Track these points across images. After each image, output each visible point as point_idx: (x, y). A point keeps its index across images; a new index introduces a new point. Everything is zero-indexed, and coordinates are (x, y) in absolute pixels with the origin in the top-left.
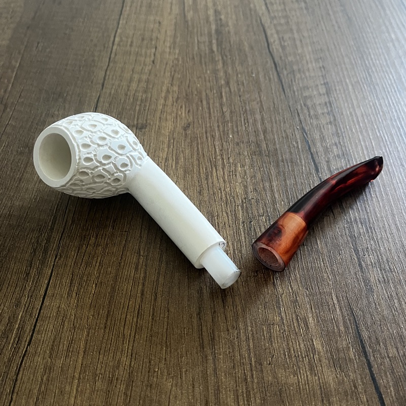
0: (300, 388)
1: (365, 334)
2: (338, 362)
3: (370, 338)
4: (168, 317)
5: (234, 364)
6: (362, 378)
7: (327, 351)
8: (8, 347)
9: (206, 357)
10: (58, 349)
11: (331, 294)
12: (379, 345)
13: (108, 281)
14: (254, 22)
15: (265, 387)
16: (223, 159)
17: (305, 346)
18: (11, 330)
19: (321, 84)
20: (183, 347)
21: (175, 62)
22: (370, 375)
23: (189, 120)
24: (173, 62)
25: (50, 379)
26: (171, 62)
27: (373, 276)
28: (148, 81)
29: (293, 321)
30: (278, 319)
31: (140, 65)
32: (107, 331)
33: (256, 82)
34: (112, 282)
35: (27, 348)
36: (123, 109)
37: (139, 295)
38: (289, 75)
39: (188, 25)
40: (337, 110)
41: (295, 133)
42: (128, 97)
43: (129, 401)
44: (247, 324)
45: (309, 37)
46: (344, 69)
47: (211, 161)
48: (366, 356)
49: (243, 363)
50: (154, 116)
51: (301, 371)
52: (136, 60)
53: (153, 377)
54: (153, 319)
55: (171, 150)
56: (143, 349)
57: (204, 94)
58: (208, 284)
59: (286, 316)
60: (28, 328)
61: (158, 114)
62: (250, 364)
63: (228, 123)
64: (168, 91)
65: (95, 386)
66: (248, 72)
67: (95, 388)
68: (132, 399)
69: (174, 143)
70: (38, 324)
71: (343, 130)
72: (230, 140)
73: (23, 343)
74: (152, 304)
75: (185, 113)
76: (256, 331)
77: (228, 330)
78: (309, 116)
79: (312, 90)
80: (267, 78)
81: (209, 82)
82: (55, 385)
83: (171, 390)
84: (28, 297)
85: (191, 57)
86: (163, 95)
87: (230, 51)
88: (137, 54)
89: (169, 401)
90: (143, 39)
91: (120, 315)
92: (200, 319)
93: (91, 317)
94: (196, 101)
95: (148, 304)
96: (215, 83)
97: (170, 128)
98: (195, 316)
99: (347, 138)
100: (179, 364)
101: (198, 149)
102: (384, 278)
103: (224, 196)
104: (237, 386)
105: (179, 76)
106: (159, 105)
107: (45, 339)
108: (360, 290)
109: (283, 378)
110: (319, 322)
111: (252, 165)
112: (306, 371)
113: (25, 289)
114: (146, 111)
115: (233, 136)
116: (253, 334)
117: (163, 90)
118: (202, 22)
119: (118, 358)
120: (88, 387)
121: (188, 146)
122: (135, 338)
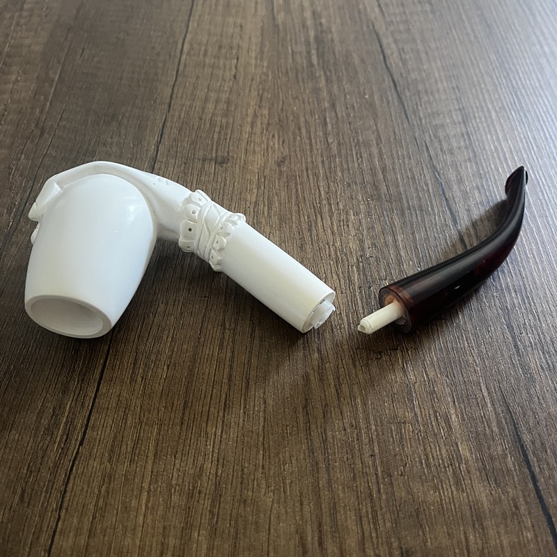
0: (443, 508)
1: (527, 438)
2: (493, 474)
3: (533, 442)
4: (265, 411)
5: (355, 475)
6: (524, 496)
7: (477, 459)
8: (53, 447)
9: (317, 464)
10: (120, 452)
11: (479, 383)
12: (546, 451)
13: (184, 361)
14: (365, 28)
15: (396, 506)
16: (330, 204)
17: (447, 451)
18: (57, 425)
19: (456, 110)
20: (285, 452)
21: (263, 78)
22: (535, 492)
23: (285, 154)
24: (261, 77)
25: (110, 491)
26: (258, 77)
27: (534, 361)
28: (228, 102)
29: (430, 418)
30: (410, 415)
31: (218, 80)
32: (184, 428)
33: (371, 105)
34: (189, 363)
35: (78, 449)
36: (197, 136)
37: (225, 381)
38: (413, 97)
39: (278, 29)
40: (477, 143)
41: (423, 173)
42: (203, 121)
43: (217, 521)
44: (369, 422)
45: (437, 48)
46: (484, 91)
47: (314, 207)
48: (529, 467)
49: (366, 472)
50: (238, 147)
51: (444, 486)
52: (212, 74)
53: (248, 490)
54: (245, 413)
55: (261, 191)
56: (232, 453)
57: (302, 119)
58: (316, 368)
59: (421, 412)
60: (80, 423)
61: (243, 145)
62: (376, 474)
63: (336, 157)
64: (255, 116)
65: (171, 500)
66: (359, 92)
67: (170, 504)
68: (220, 519)
69: (265, 183)
70: (92, 418)
71: (486, 170)
72: (338, 180)
73: (73, 442)
74: (243, 392)
75: (279, 144)
76: (382, 431)
77: (345, 430)
78: (442, 151)
79: (444, 117)
80: (385, 100)
81: (309, 104)
82: (117, 499)
83: (271, 508)
84: (78, 382)
85: (284, 71)
86: (249, 119)
87: (335, 64)
88: (213, 66)
89: (270, 523)
90: (220, 47)
91: (201, 407)
92: (307, 414)
93: (163, 409)
94: (292, 128)
95: (237, 393)
96: (316, 106)
97: (259, 163)
98: (301, 410)
99: (492, 179)
100: (281, 474)
101: (297, 190)
102: (548, 363)
103: (333, 253)
104: (359, 504)
105: (270, 96)
106: (243, 133)
107: (102, 437)
108: (517, 379)
109: (420, 494)
110: (464, 420)
111: (368, 212)
112: (450, 486)
113: (74, 371)
114: (228, 141)
115: (343, 175)
116: (378, 435)
117: (249, 114)
118: (297, 26)
119: (199, 464)
120: (161, 502)
121: (284, 186)
122: (221, 437)
